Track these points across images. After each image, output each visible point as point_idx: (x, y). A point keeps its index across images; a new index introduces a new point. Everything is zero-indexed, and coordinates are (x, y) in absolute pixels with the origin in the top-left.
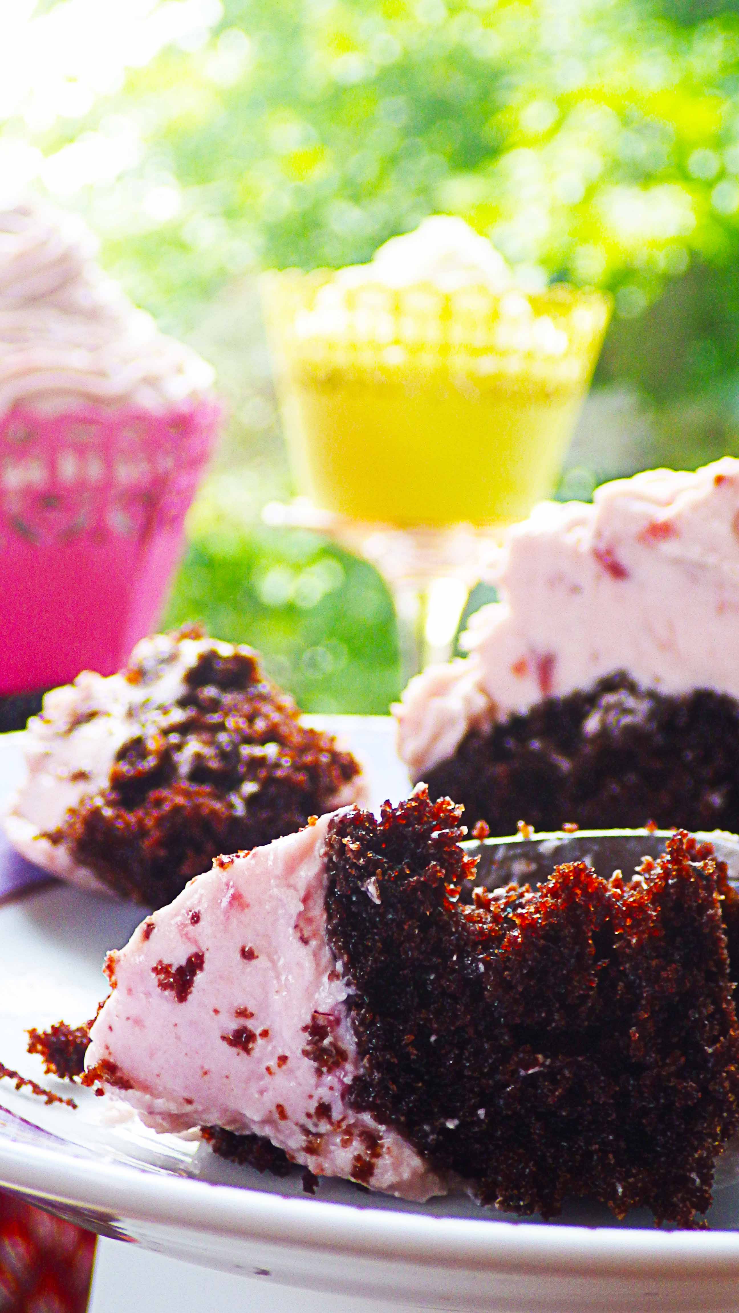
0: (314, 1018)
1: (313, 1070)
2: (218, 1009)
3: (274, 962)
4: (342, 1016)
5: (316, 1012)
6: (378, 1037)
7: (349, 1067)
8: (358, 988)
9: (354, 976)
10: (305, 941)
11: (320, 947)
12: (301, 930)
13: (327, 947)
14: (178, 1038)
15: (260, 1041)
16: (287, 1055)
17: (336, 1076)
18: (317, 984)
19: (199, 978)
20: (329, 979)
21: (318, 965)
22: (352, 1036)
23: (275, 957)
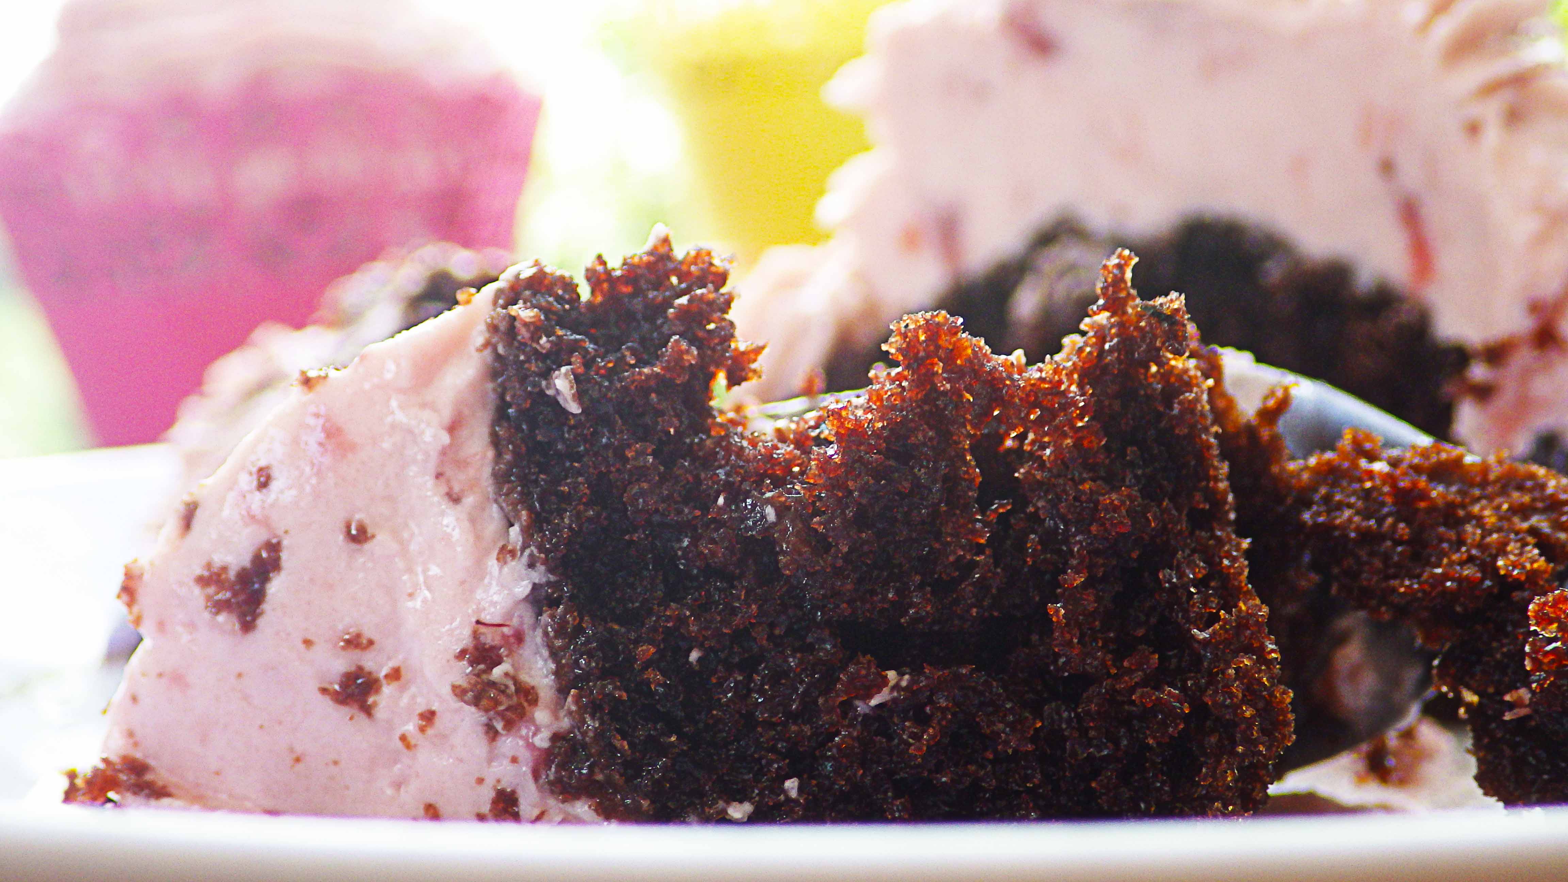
0: (475, 635)
1: (481, 730)
2: (310, 637)
3: (404, 545)
4: (526, 627)
5: (478, 622)
6: (590, 655)
7: (541, 715)
8: (550, 570)
9: (541, 548)
10: (455, 499)
11: (481, 508)
12: (448, 481)
13: (495, 506)
14: (246, 698)
15: (387, 690)
16: (434, 708)
17: (521, 737)
18: (478, 572)
19: (276, 587)
20: (498, 559)
21: (478, 537)
22: (546, 661)
23: (406, 535)
